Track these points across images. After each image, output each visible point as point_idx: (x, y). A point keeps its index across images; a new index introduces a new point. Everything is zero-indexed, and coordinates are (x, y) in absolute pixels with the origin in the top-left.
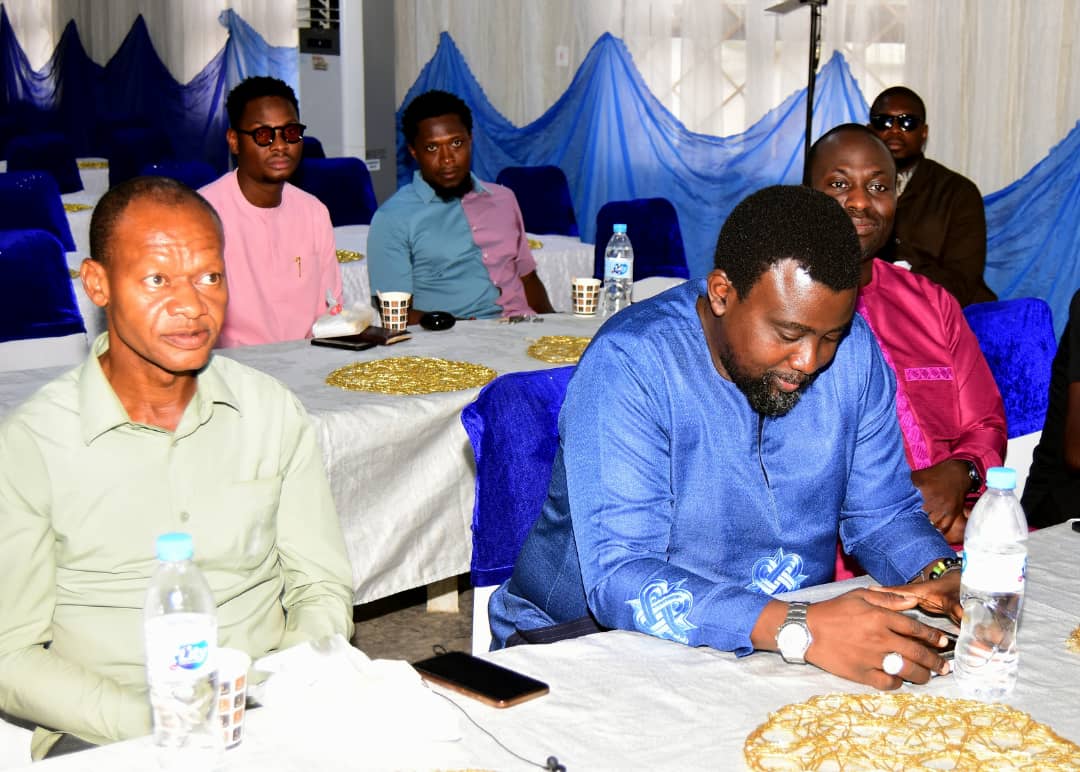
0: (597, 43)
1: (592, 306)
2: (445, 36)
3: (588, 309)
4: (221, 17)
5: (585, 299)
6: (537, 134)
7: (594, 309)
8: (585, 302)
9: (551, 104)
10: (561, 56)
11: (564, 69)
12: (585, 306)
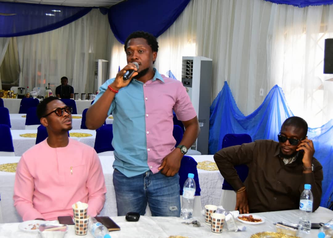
0: (273, 88)
1: (219, 229)
2: (226, 82)
3: (218, 230)
4: (167, 73)
5: (216, 225)
6: (251, 119)
7: (221, 230)
8: (216, 227)
9: (256, 109)
10: (261, 92)
11: (262, 97)
12: (216, 229)
